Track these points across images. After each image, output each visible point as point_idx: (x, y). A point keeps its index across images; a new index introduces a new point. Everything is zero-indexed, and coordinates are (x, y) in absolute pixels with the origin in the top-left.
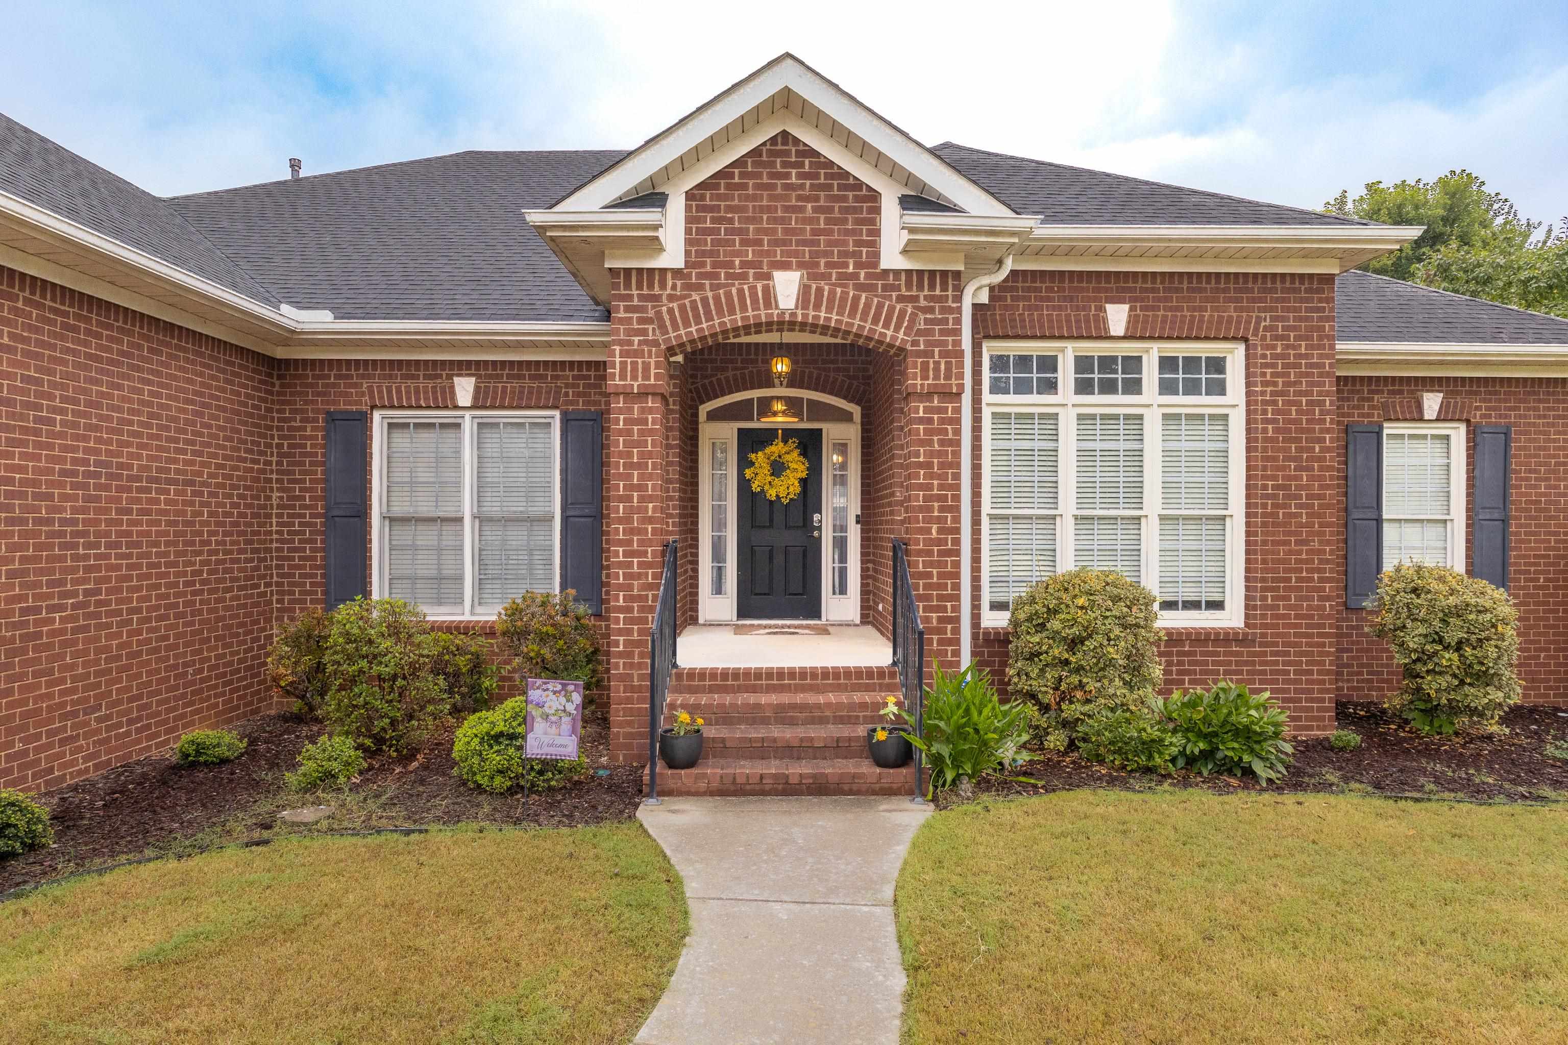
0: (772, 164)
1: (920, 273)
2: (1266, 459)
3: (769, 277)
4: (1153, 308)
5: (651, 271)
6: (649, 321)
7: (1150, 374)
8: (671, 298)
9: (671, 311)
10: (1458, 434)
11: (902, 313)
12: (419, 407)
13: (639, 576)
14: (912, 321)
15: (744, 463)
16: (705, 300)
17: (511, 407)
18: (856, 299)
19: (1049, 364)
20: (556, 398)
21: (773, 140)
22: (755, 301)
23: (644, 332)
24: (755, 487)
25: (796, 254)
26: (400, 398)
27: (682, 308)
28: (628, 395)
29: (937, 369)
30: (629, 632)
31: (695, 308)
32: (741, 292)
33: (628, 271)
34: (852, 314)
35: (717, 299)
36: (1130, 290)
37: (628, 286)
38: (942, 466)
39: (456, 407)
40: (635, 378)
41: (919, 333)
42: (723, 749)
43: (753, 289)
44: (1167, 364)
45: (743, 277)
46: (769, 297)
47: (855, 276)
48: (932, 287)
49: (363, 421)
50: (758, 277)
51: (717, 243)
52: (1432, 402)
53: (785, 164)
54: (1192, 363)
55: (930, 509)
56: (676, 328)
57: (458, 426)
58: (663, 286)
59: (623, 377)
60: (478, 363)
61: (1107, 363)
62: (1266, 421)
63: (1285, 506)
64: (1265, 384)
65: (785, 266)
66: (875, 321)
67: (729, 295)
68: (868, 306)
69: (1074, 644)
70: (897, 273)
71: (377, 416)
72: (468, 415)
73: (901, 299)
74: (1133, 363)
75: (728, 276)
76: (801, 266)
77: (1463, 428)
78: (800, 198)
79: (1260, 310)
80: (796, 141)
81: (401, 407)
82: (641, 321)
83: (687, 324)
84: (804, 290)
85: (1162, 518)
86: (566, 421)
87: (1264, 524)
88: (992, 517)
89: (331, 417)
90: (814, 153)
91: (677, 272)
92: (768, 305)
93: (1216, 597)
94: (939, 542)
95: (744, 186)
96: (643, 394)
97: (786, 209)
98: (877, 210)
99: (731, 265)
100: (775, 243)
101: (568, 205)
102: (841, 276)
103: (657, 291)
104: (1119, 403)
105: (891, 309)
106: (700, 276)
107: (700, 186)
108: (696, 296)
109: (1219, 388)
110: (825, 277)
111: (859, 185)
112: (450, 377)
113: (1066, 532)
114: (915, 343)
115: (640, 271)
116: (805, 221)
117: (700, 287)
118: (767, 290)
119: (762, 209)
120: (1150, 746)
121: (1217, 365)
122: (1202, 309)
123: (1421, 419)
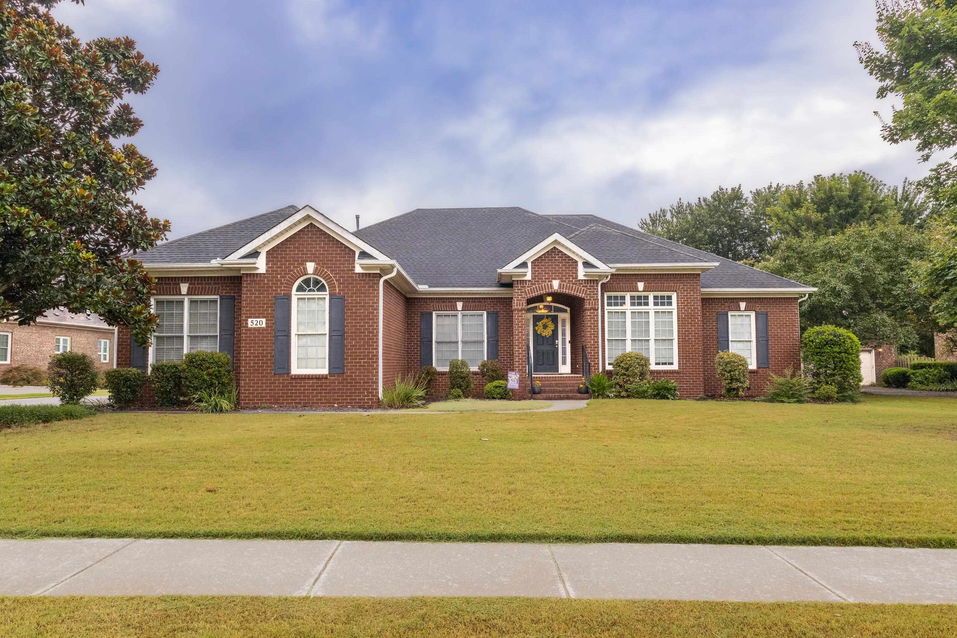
0: (552, 255)
1: (588, 280)
2: (682, 323)
3: (551, 281)
4: (651, 283)
5: (523, 281)
6: (523, 292)
7: (651, 300)
8: (528, 287)
9: (528, 290)
10: (753, 314)
11: (584, 290)
12: (447, 310)
13: (521, 354)
14: (586, 292)
15: (535, 325)
16: (536, 287)
17: (473, 310)
18: (573, 287)
19: (623, 298)
20: (485, 307)
21: (552, 249)
22: (548, 287)
23: (522, 295)
24: (539, 332)
25: (558, 276)
26: (441, 308)
27: (531, 289)
28: (518, 310)
29: (592, 303)
30: (519, 367)
31: (534, 289)
32: (545, 285)
33: (518, 281)
34: (571, 291)
35: (539, 287)
36: (644, 278)
37: (518, 284)
38: (594, 326)
39: (457, 310)
40: (520, 306)
41: (588, 294)
42: (545, 392)
43: (548, 284)
44: (656, 298)
45: (545, 281)
46: (552, 286)
47: (572, 281)
48: (591, 284)
49: (431, 314)
50: (549, 282)
51: (539, 273)
52: (743, 305)
53: (555, 255)
54: (662, 297)
55: (591, 337)
56: (529, 294)
57: (456, 315)
58: (526, 284)
59: (517, 306)
60: (463, 298)
61: (639, 298)
62: (683, 313)
63: (688, 336)
64: (682, 303)
65: (555, 279)
66: (577, 292)
67: (542, 286)
68: (575, 288)
69: (627, 369)
70: (582, 280)
71: (434, 313)
72: (460, 312)
73: (583, 286)
74: (646, 298)
75: (542, 281)
76: (559, 279)
77: (754, 313)
78: (558, 263)
79: (680, 283)
80: (557, 249)
81: (442, 311)
82: (521, 292)
83: (532, 293)
84: (560, 284)
85: (655, 340)
86: (488, 314)
87: (682, 341)
88: (608, 340)
89: (422, 314)
90: (561, 252)
91: (529, 281)
92: (551, 288)
93: (671, 361)
94: (594, 345)
95: (545, 260)
96: (522, 310)
97: (555, 265)
98: (577, 265)
99: (542, 279)
100: (552, 273)
101: (506, 268)
102: (569, 281)
103: (525, 285)
104: (643, 308)
105: (581, 289)
106: (535, 281)
107: (535, 260)
108: (534, 286)
109: (670, 304)
110: (565, 281)
111: (572, 259)
112: (455, 302)
113: (629, 343)
114: (587, 297)
115: (520, 281)
116: (560, 268)
117: (535, 284)
118: (551, 285)
119: (549, 265)
120: (646, 392)
121: (670, 298)
122: (664, 283)
123: (740, 310)
